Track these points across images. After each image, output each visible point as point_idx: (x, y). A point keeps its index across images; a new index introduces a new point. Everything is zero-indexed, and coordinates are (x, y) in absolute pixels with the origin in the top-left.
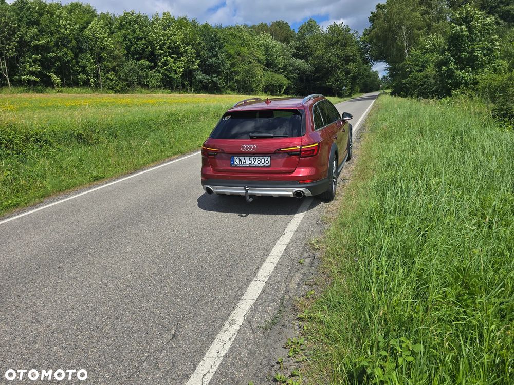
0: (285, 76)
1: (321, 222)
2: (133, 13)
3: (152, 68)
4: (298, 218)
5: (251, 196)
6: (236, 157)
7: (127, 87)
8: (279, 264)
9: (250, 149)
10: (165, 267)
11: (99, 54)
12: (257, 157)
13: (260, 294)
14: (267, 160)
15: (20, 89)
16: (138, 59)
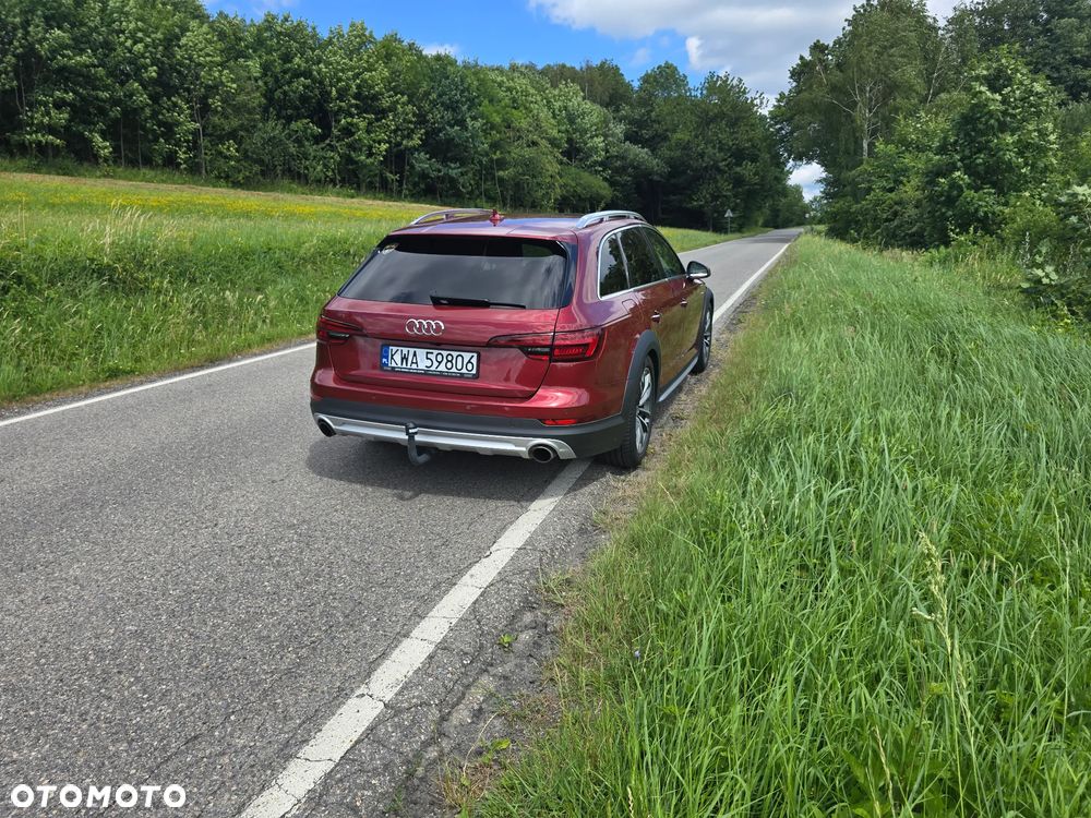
0: (605, 179)
1: (589, 529)
2: (286, 20)
3: (317, 139)
4: (540, 510)
5: (424, 448)
6: (395, 349)
7: (260, 177)
8: (443, 646)
9: (428, 330)
10: (136, 634)
11: (203, 100)
12: (445, 353)
13: (357, 742)
14: (469, 362)
15: (21, 163)
16: (289, 119)
